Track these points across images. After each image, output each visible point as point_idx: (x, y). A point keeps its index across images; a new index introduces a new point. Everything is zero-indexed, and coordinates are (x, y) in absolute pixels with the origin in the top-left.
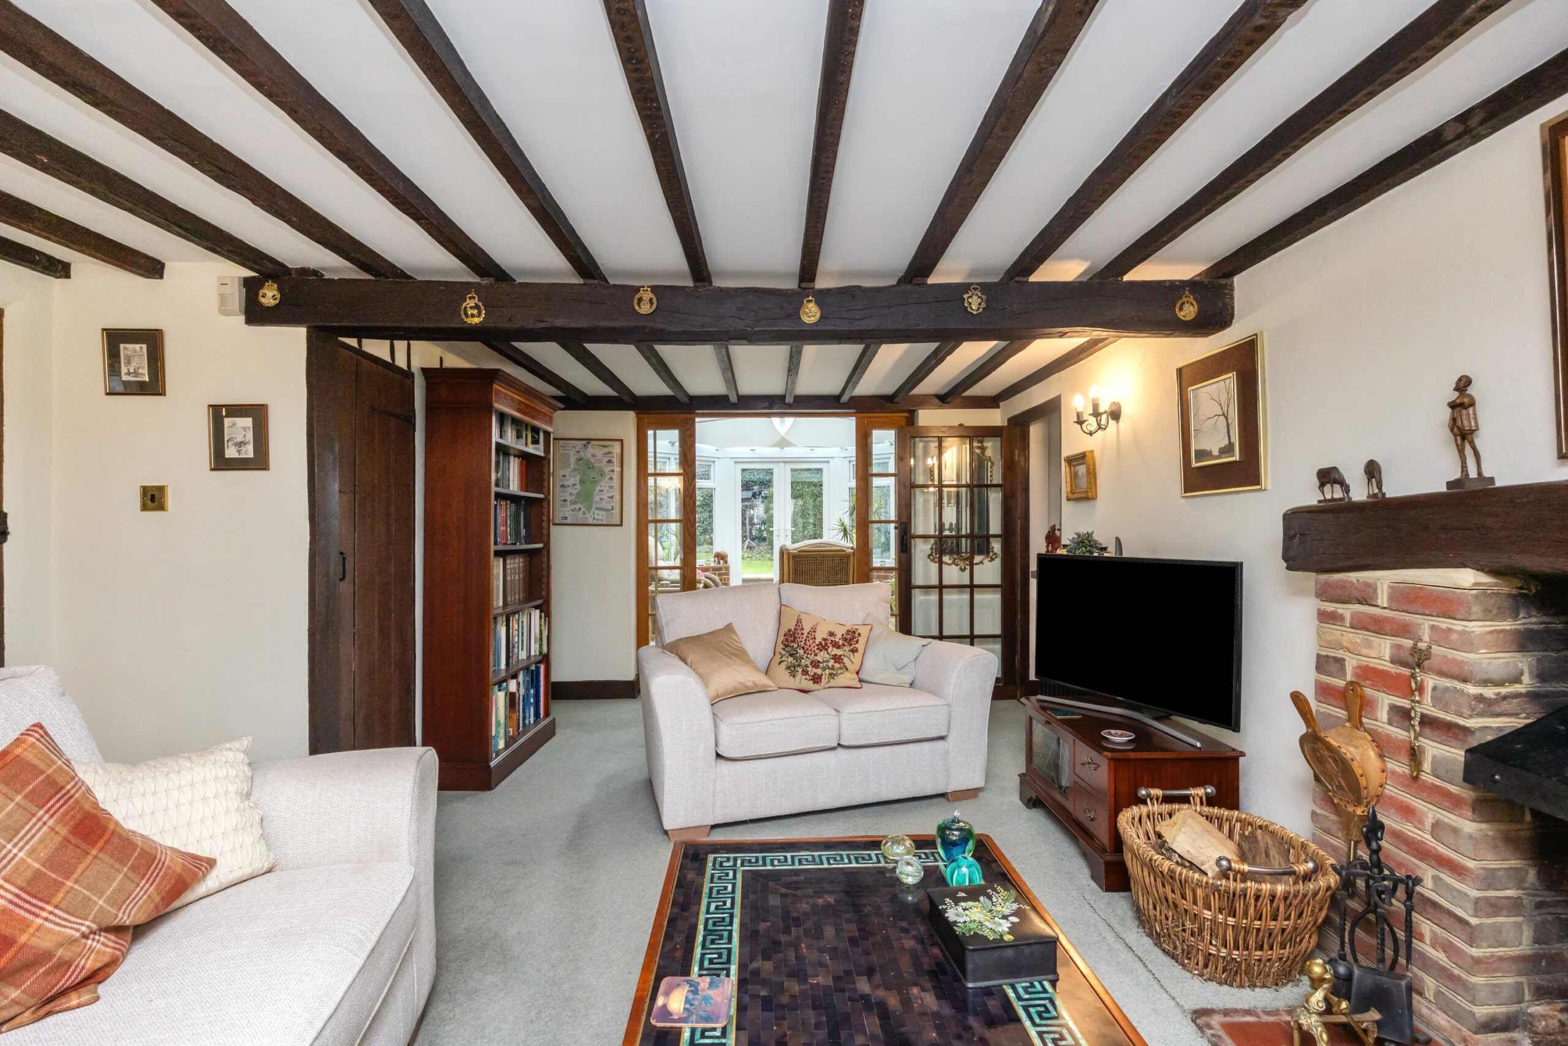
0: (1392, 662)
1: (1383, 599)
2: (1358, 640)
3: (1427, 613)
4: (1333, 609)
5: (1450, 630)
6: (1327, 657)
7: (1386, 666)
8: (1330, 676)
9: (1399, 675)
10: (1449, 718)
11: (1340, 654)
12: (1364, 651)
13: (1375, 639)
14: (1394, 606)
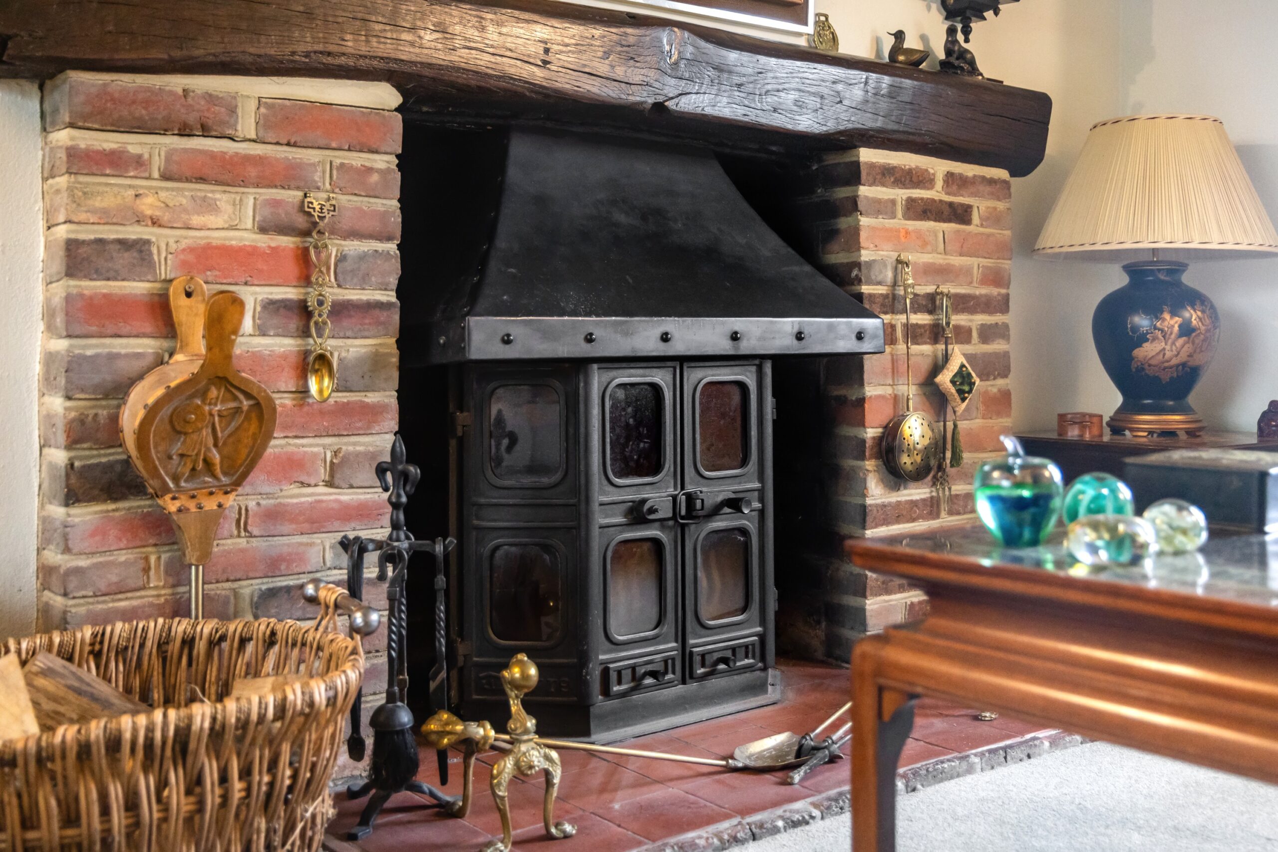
0: (263, 230)
1: (247, 125)
2: (184, 201)
3: (334, 145)
4: (114, 146)
5: (370, 170)
6: (100, 241)
7: (247, 237)
8: (115, 279)
9: (275, 250)
10: (364, 298)
11: (133, 232)
12: (196, 220)
13: (222, 197)
14: (271, 136)
